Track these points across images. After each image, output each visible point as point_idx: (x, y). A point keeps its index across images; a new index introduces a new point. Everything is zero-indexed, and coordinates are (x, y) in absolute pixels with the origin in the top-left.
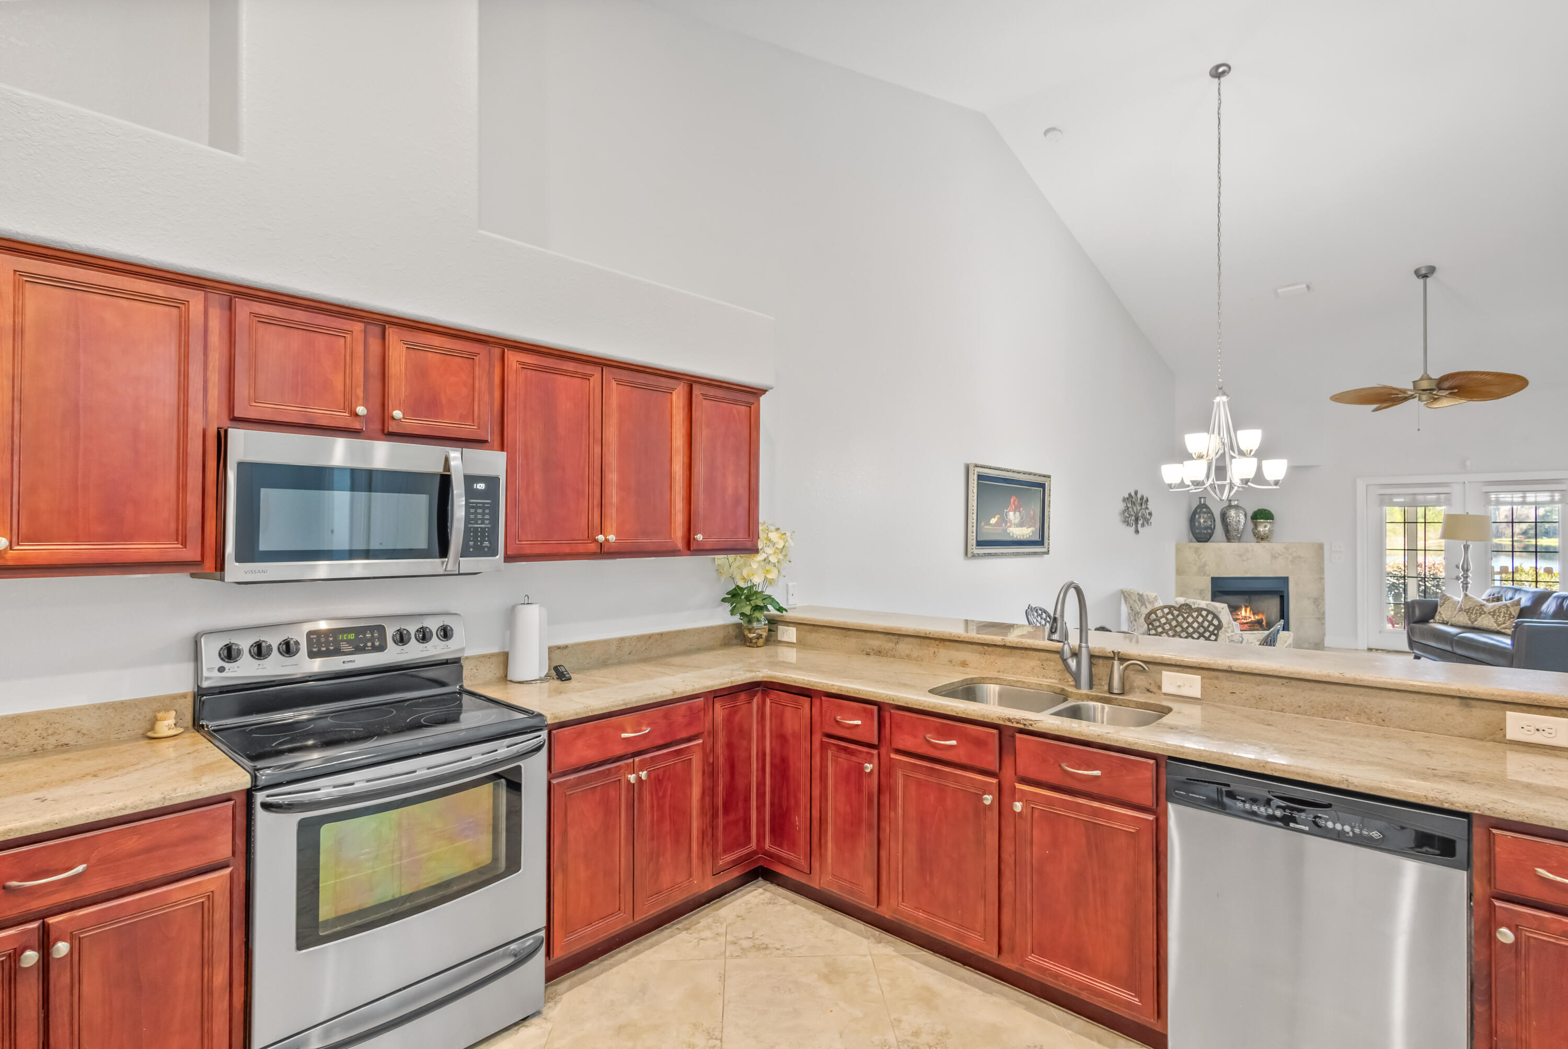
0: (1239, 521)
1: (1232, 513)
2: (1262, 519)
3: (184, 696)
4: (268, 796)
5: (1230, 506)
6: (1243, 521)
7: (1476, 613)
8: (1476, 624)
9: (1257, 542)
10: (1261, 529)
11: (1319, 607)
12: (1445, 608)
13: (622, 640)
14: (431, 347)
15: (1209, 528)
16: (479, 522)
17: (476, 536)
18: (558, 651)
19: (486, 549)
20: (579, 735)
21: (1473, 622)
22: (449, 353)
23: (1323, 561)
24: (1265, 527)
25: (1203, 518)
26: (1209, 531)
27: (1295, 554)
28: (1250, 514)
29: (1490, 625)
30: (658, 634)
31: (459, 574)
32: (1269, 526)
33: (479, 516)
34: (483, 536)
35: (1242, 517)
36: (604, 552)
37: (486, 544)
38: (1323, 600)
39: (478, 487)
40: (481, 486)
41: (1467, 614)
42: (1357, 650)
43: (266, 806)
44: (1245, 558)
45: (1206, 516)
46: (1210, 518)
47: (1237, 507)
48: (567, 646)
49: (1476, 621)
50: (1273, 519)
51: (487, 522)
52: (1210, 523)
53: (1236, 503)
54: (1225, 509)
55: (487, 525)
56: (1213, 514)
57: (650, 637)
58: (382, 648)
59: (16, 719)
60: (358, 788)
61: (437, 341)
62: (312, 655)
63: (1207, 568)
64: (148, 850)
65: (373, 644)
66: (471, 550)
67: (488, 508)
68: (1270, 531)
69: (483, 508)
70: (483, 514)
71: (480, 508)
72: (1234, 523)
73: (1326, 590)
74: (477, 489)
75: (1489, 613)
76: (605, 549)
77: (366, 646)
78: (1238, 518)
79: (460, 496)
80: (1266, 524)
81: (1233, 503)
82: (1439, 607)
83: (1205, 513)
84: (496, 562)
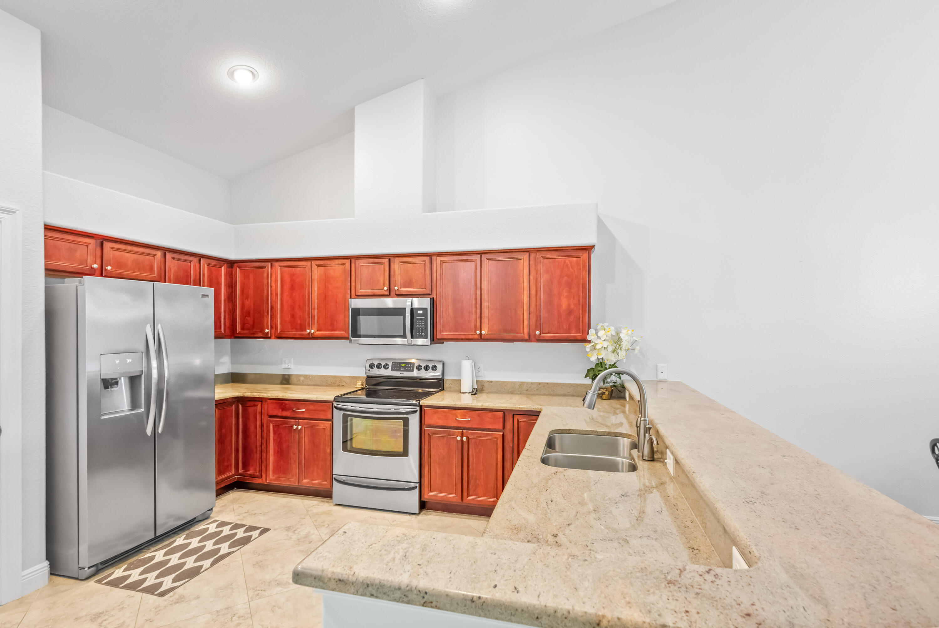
3: (364, 377)
4: (336, 404)
13: (523, 383)
14: (409, 262)
16: (420, 325)
17: (419, 331)
18: (487, 383)
19: (423, 336)
20: (435, 413)
22: (415, 263)
31: (413, 345)
33: (420, 323)
34: (422, 331)
36: (481, 338)
37: (423, 334)
39: (420, 312)
40: (421, 312)
43: (337, 408)
48: (492, 382)
51: (423, 325)
55: (423, 327)
57: (540, 384)
58: (412, 371)
59: (335, 377)
60: (349, 408)
61: (410, 259)
62: (392, 370)
64: (315, 410)
65: (410, 369)
66: (418, 336)
67: (423, 320)
69: (422, 320)
70: (422, 322)
71: (420, 320)
74: (419, 313)
77: (408, 369)
79: (407, 315)
84: (427, 341)
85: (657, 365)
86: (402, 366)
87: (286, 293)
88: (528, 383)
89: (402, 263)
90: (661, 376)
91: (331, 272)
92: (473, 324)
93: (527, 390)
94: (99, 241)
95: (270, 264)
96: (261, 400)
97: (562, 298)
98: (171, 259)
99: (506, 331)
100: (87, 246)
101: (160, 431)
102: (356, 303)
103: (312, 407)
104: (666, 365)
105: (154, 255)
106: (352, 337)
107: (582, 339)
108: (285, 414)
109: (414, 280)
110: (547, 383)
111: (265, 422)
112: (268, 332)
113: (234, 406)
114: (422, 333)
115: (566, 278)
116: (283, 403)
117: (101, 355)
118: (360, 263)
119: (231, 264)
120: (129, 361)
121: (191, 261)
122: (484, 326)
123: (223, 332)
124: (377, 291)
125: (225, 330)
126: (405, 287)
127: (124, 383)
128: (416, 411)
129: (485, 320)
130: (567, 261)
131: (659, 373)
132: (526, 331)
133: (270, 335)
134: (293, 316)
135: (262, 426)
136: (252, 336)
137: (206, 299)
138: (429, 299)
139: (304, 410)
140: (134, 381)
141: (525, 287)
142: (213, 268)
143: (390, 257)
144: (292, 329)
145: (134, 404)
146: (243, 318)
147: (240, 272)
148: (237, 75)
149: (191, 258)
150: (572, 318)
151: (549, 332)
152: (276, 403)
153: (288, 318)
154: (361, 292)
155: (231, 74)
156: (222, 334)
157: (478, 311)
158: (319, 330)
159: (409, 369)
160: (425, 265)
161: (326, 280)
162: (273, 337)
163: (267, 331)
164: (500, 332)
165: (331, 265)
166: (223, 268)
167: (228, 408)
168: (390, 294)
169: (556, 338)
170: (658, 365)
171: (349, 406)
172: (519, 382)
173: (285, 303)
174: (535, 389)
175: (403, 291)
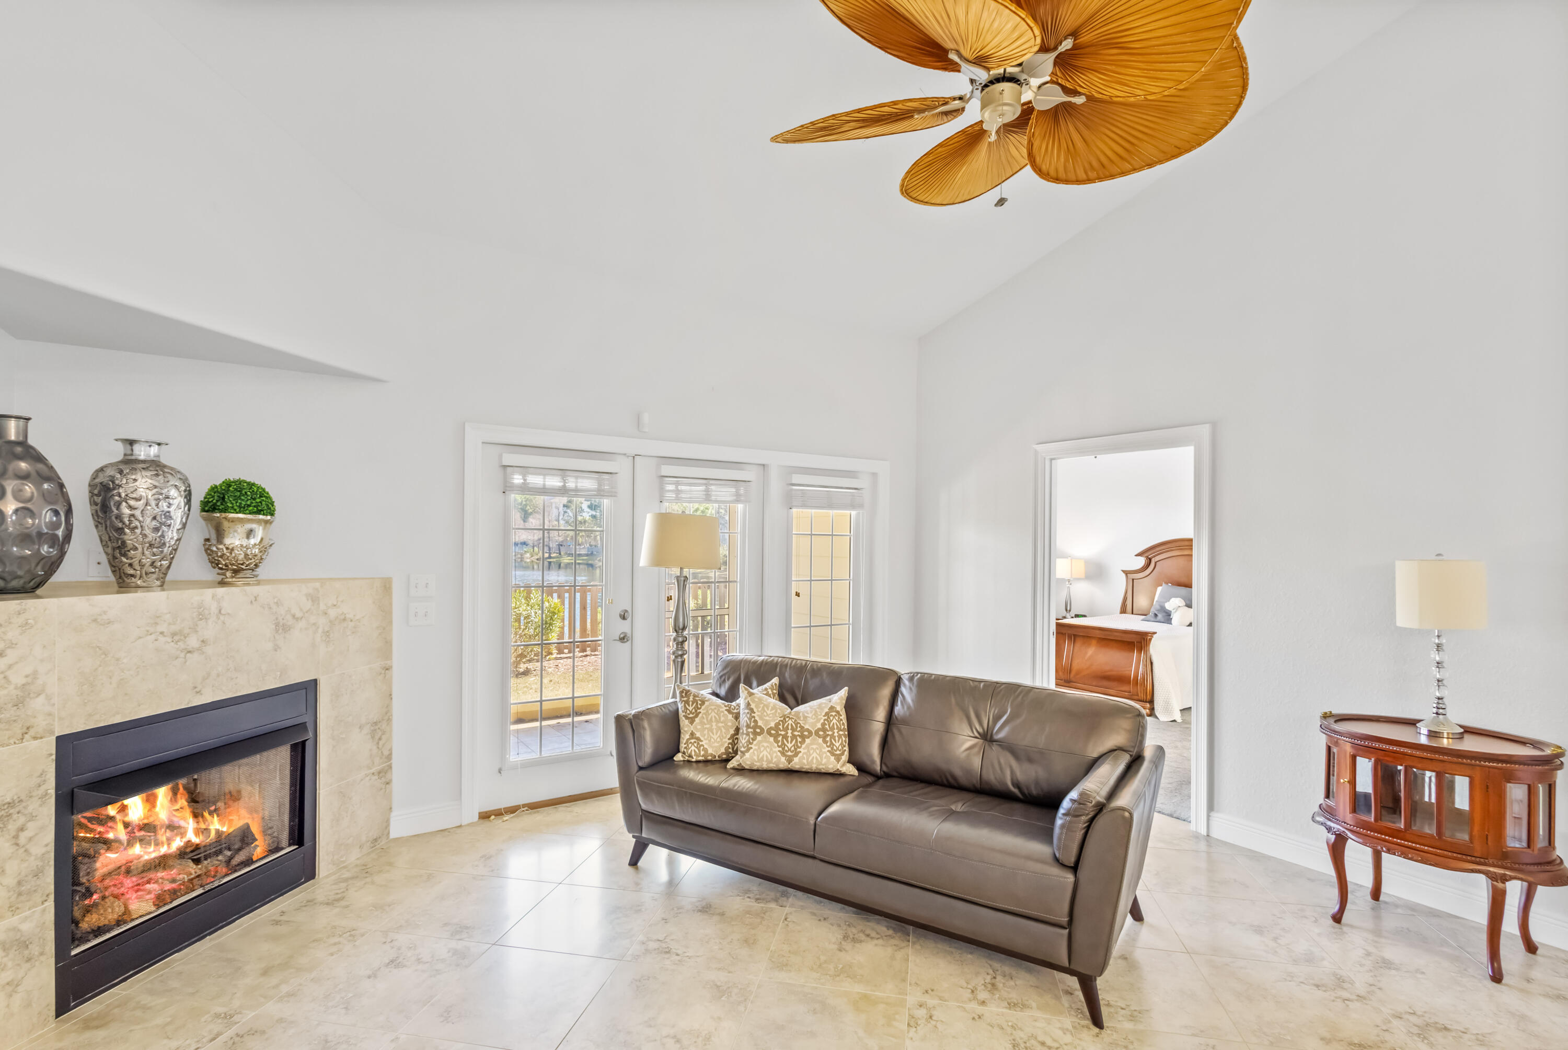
0: (168, 515)
1: (142, 484)
2: (242, 509)
5: (130, 463)
6: (178, 516)
7: (794, 737)
8: (796, 764)
9: (222, 583)
10: (235, 540)
11: (381, 743)
12: (702, 723)
15: (53, 540)
21: (790, 761)
23: (391, 623)
24: (250, 533)
25: (17, 498)
26: (45, 549)
27: (333, 613)
28: (198, 496)
29: (824, 761)
32: (260, 532)
35: (178, 500)
38: (389, 720)
41: (776, 741)
42: (460, 826)
44: (193, 642)
45: (29, 489)
46: (46, 498)
47: (156, 466)
49: (796, 754)
50: (272, 515)
52: (48, 517)
53: (154, 450)
54: (110, 472)
56: (62, 486)
63: (38, 703)
68: (265, 548)
72: (149, 523)
73: (394, 696)
75: (817, 733)
78: (164, 505)
80: (254, 526)
81: (141, 452)
82: (684, 723)
83: (25, 477)
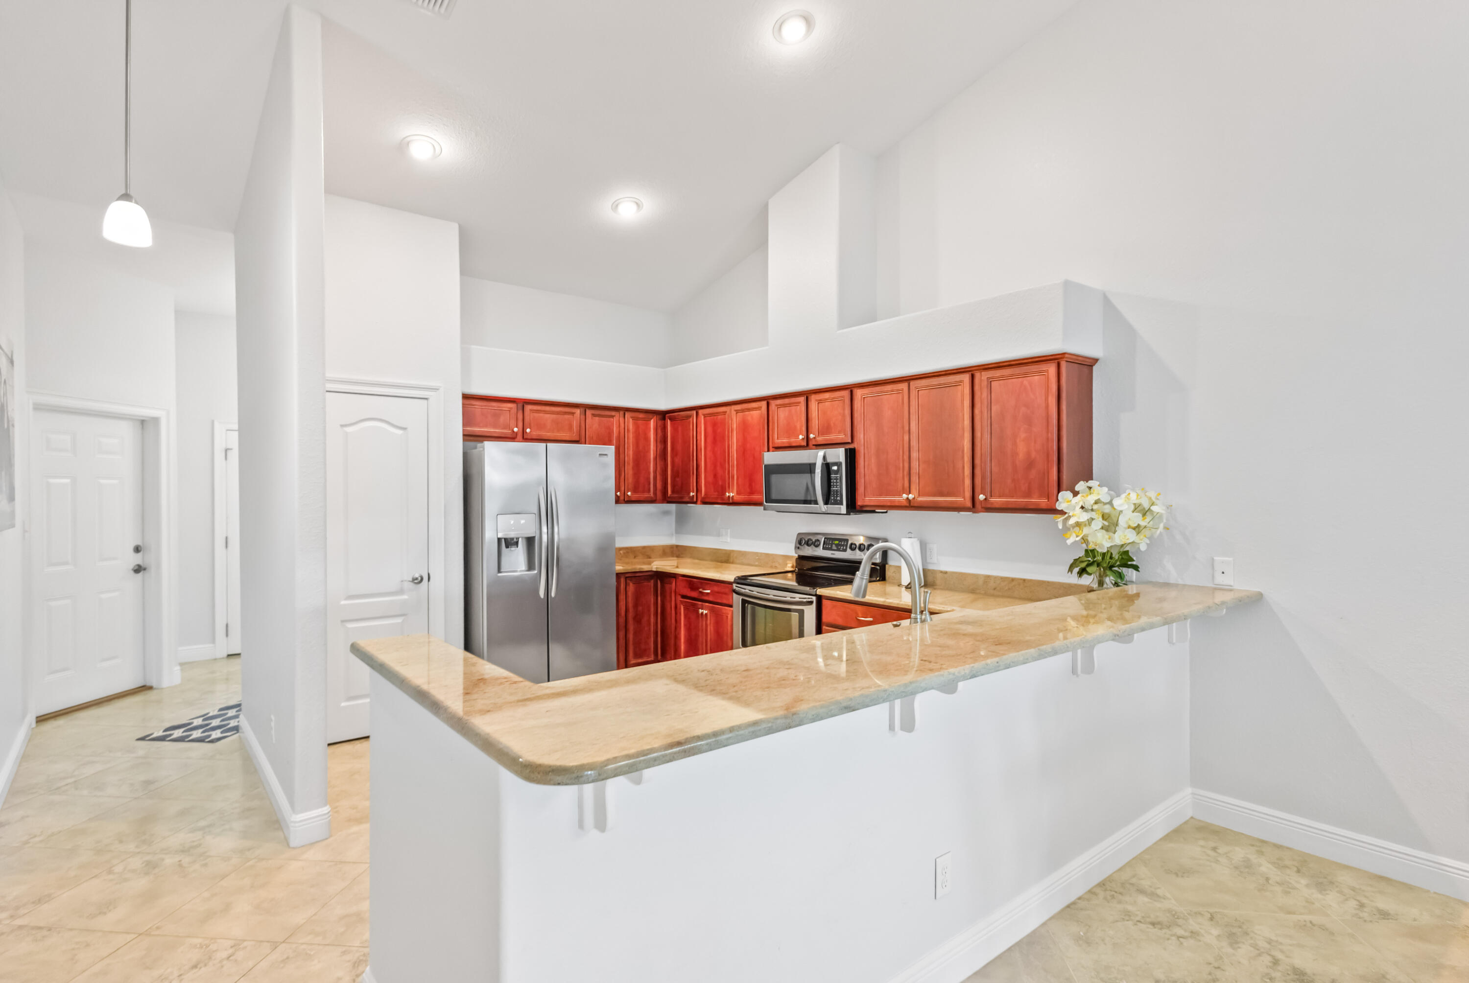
3: (794, 557)
13: (988, 577)
16: (835, 487)
17: (834, 494)
19: (838, 501)
30: (1021, 579)
34: (836, 495)
40: (835, 468)
43: (736, 591)
55: (838, 489)
57: (1013, 580)
58: (845, 550)
60: (754, 594)
61: (827, 395)
62: (824, 549)
64: (718, 592)
66: (831, 501)
70: (836, 482)
74: (833, 469)
76: (912, 504)
79: (818, 472)
84: (843, 509)
85: (1213, 559)
86: (834, 544)
87: (709, 448)
88: (996, 578)
89: (820, 402)
90: (1220, 580)
91: (749, 418)
92: (900, 485)
93: (995, 589)
94: (520, 405)
95: (695, 412)
96: (674, 576)
97: (1018, 441)
98: (590, 416)
99: (941, 494)
100: (510, 411)
101: (553, 594)
102: (771, 458)
103: (716, 589)
104: (1231, 559)
105: (573, 414)
106: (766, 502)
107: (1049, 508)
108: (694, 594)
109: (832, 425)
110: (1024, 580)
111: (678, 602)
112: (693, 496)
113: (652, 581)
114: (837, 497)
115: (1023, 409)
116: (691, 581)
117: (498, 515)
118: (777, 405)
119: (663, 415)
120: (523, 522)
121: (614, 416)
122: (913, 487)
123: (652, 495)
124: (793, 441)
125: (655, 493)
126: (823, 434)
127: (522, 544)
128: (811, 603)
129: (915, 479)
130: (1026, 381)
131: (1218, 575)
132: (968, 494)
133: (695, 500)
134: (715, 476)
135: (676, 607)
136: (680, 500)
137: (604, 459)
138: (843, 449)
139: (709, 591)
140: (530, 541)
141: (965, 426)
142: (640, 422)
143: (807, 394)
144: (715, 492)
145: (531, 566)
146: (674, 477)
147: (671, 424)
148: (621, 208)
149: (613, 413)
150: (1033, 474)
151: (1000, 497)
152: (687, 580)
153: (711, 479)
154: (779, 442)
155: (615, 207)
156: (652, 498)
157: (906, 465)
158: (738, 493)
159: (842, 547)
160: (844, 401)
161: (744, 427)
162: (699, 502)
163: (692, 494)
164: (934, 495)
165: (749, 410)
166: (652, 421)
167: (646, 583)
168: (808, 445)
169: (1010, 506)
170: (1215, 558)
171: (755, 591)
172: (983, 575)
173: (708, 460)
174: (1007, 588)
175: (821, 439)
